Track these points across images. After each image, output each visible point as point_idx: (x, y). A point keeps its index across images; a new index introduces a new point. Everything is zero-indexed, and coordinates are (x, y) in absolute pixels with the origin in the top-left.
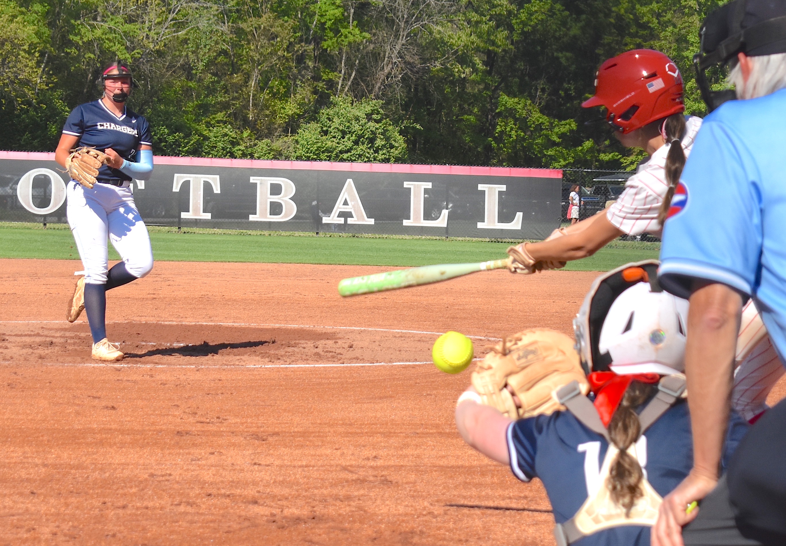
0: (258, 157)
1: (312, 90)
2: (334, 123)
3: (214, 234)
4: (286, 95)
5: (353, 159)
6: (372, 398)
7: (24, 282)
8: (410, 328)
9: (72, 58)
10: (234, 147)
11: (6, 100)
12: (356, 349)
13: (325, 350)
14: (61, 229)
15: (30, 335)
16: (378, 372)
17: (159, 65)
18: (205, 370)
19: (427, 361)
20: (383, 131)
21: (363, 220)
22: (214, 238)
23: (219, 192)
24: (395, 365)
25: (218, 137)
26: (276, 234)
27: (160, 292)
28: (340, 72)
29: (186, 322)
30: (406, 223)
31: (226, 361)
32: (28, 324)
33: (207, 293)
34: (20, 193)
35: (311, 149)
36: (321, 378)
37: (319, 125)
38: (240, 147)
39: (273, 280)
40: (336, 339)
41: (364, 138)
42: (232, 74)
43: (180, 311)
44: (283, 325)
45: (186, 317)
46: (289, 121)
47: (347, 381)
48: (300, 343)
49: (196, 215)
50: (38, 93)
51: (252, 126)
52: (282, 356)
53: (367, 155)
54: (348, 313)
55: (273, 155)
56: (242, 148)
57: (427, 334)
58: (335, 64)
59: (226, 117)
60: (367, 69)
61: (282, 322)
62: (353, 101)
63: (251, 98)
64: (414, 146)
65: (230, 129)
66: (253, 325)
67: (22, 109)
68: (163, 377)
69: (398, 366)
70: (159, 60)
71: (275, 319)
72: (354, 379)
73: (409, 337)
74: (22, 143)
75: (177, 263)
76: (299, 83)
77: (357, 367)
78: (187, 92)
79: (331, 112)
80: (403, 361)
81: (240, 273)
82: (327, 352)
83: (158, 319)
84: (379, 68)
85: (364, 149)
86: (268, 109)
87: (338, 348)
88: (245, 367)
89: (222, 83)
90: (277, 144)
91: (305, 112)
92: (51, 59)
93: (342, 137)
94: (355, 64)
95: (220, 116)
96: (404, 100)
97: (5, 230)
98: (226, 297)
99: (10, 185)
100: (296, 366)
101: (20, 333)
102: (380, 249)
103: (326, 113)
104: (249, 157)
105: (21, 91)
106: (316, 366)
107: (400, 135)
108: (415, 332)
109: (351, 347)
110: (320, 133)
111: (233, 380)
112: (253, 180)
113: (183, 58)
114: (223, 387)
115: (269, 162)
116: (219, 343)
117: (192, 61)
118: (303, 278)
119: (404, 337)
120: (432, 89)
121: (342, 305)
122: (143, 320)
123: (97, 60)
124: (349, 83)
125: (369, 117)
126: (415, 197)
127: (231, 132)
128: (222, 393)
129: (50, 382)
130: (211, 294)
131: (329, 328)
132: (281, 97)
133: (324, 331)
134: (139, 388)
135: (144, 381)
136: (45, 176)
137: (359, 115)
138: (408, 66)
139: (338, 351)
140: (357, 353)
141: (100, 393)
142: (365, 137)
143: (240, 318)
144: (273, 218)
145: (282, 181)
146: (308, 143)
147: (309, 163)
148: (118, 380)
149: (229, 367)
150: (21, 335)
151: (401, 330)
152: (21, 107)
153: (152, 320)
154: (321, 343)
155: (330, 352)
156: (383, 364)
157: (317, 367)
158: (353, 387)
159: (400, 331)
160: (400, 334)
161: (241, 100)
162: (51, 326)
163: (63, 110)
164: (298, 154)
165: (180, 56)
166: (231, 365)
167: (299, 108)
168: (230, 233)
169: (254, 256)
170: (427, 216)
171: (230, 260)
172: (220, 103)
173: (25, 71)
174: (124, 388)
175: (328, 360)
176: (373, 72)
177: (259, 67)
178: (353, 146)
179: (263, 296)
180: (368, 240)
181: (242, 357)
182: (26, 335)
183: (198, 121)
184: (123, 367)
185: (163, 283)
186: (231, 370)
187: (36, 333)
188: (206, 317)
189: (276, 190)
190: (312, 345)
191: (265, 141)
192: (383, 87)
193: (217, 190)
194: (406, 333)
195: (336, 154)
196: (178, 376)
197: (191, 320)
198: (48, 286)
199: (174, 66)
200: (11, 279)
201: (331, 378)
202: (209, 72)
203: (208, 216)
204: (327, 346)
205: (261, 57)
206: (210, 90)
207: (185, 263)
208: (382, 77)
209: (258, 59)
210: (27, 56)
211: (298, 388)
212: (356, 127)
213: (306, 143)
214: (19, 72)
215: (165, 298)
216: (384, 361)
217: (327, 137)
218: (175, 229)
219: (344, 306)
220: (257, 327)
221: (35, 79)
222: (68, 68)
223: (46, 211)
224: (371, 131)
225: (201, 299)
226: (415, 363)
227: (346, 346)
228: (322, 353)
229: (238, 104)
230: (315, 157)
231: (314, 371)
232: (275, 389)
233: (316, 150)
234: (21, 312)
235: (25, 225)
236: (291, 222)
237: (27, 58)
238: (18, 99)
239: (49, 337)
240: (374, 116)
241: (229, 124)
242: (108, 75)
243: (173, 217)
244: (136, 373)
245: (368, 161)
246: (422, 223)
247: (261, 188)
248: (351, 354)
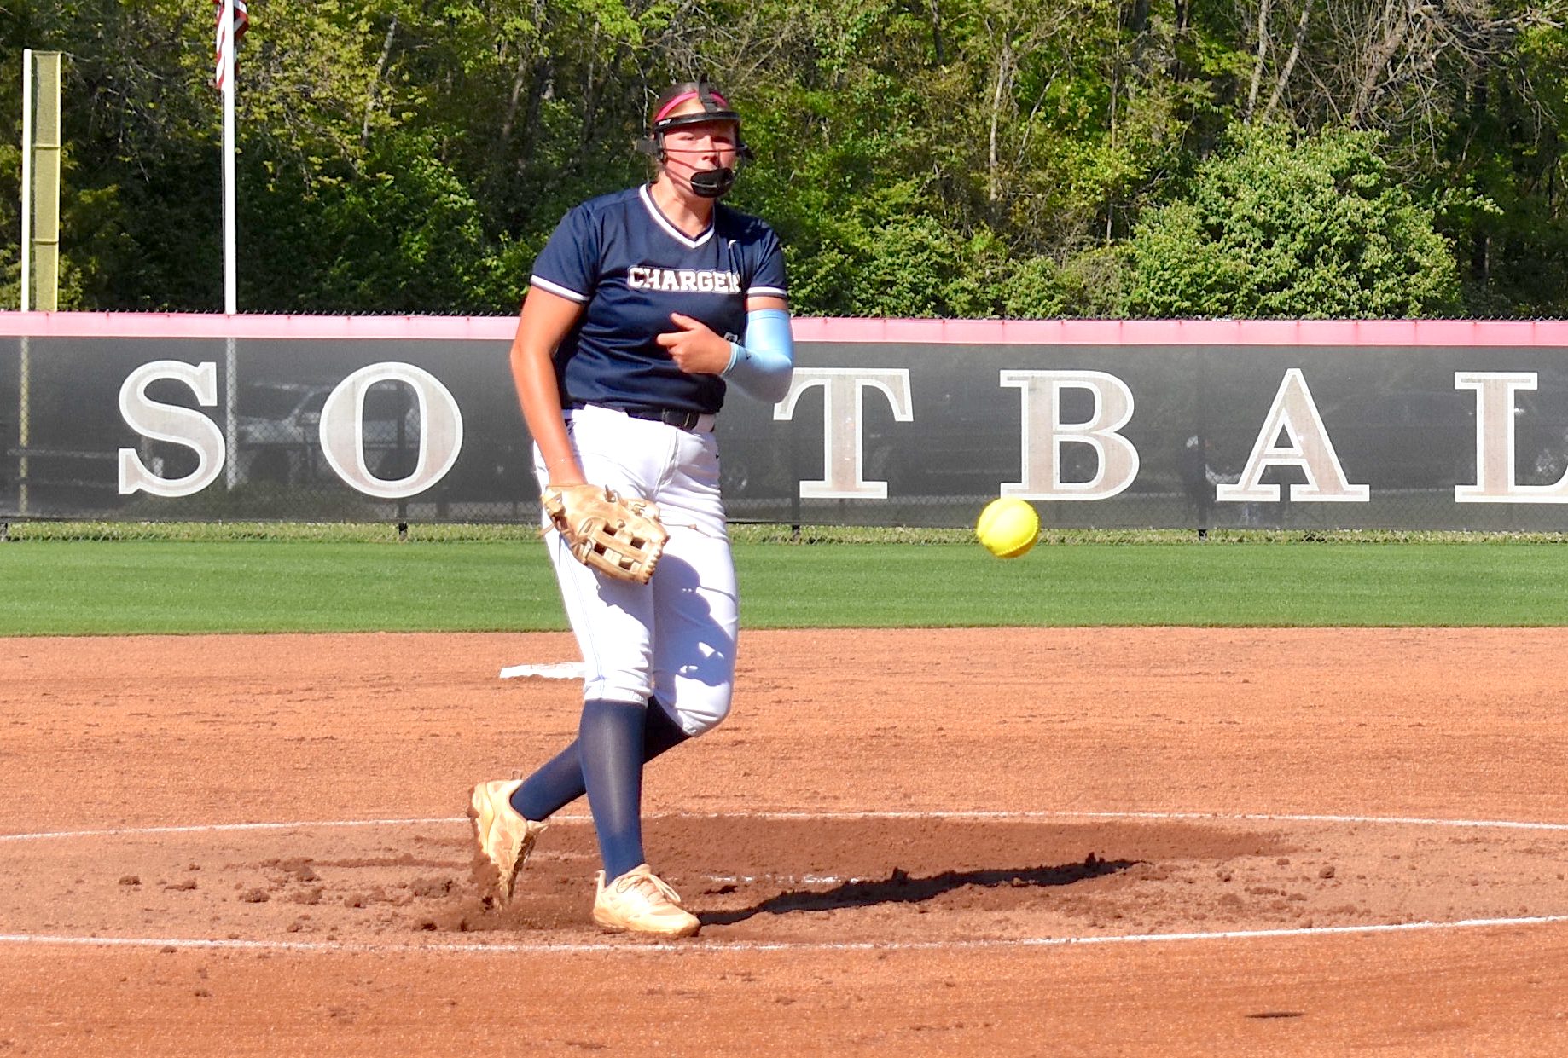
0: (1017, 310)
1: (1171, 105)
2: (1239, 203)
3: (899, 541)
4: (1098, 123)
5: (1300, 306)
6: (1404, 1029)
7: (355, 702)
8: (1497, 814)
9: (465, 34)
10: (945, 283)
11: (277, 163)
12: (1345, 882)
13: (1252, 887)
14: (450, 541)
15: (384, 863)
16: (1416, 950)
17: (719, 45)
18: (903, 955)
19: (1556, 913)
20: (1384, 221)
21: (1337, 488)
22: (897, 556)
23: (911, 419)
24: (1464, 929)
25: (898, 253)
26: (1078, 539)
27: (754, 722)
28: (1254, 50)
29: (839, 812)
30: (1464, 494)
31: (963, 927)
32: (376, 830)
33: (891, 722)
34: (329, 437)
35: (1173, 282)
36: (1249, 973)
37: (1194, 210)
38: (963, 282)
39: (1083, 679)
40: (1281, 852)
41: (1328, 242)
42: (934, 66)
43: (816, 778)
44: (1121, 815)
45: (836, 798)
46: (1108, 199)
47: (1325, 981)
48: (1178, 868)
49: (842, 489)
50: (370, 139)
51: (999, 219)
52: (1126, 907)
53: (1339, 294)
54: (1312, 773)
55: (1061, 301)
56: (970, 283)
57: (1551, 830)
58: (1239, 26)
59: (922, 195)
60: (1335, 38)
61: (1120, 805)
62: (1293, 134)
63: (993, 135)
64: (1478, 261)
65: (935, 229)
66: (1035, 816)
67: (323, 189)
68: (778, 980)
69: (1474, 931)
70: (721, 31)
71: (1097, 797)
72: (1345, 972)
73: (1497, 841)
74: (326, 286)
75: (797, 633)
76: (1132, 86)
77: (1351, 936)
78: (805, 121)
79: (1231, 171)
80: (1485, 914)
81: (985, 659)
82: (1258, 891)
83: (753, 805)
84: (1370, 36)
85: (1330, 277)
86: (1043, 167)
87: (1289, 880)
88: (1022, 945)
89: (907, 92)
90: (1073, 270)
91: (1154, 171)
92: (405, 39)
93: (1263, 243)
94: (1296, 24)
95: (903, 191)
96: (1444, 128)
97: (286, 546)
98: (949, 733)
99: (297, 411)
100: (1169, 937)
101: (354, 857)
102: (1389, 576)
103: (1214, 173)
104: (991, 309)
105: (320, 135)
106: (1230, 935)
107: (1434, 232)
108: (1514, 824)
109: (1328, 875)
110: (1199, 232)
111: (989, 984)
112: (1008, 378)
113: (792, 23)
114: (959, 1005)
115: (1053, 324)
116: (939, 871)
117: (818, 32)
118: (1171, 671)
119: (1483, 840)
120: (1526, 92)
121: (1293, 748)
122: (712, 809)
123: (540, 38)
124: (1283, 82)
125: (1342, 181)
126: (1487, 418)
127: (937, 238)
128: (960, 1026)
129: (454, 1004)
130: (903, 725)
131: (1258, 819)
132: (1081, 130)
133: (1244, 830)
134: (714, 1016)
135: (729, 992)
136: (400, 385)
137: (1313, 176)
138: (1455, 27)
139: (1291, 889)
140: (1349, 893)
141: (601, 1033)
142: (1333, 243)
143: (994, 796)
144: (1070, 492)
145: (1095, 381)
146: (1163, 263)
147: (1171, 324)
148: (651, 992)
149: (972, 945)
150: (358, 864)
151: (1474, 819)
152: (319, 181)
153: (737, 809)
154: (1239, 866)
155: (1269, 892)
156: (1427, 924)
157: (1232, 939)
158: (1344, 998)
159: (1470, 823)
160: (1472, 833)
161: (962, 144)
162: (444, 834)
163: (444, 189)
164: (1135, 297)
165: (781, 16)
166: (978, 939)
167: (1136, 162)
168: (944, 537)
169: (1019, 607)
170: (1525, 474)
171: (951, 621)
172: (902, 153)
173: (329, 76)
174: (670, 1018)
175: (1264, 915)
176: (1352, 47)
177: (1016, 44)
178: (1296, 269)
179: (1058, 726)
180: (1353, 549)
181: (1008, 914)
182: (371, 863)
183: (836, 207)
184: (664, 952)
185: (760, 695)
186: (979, 954)
187: (401, 854)
188: (895, 797)
189: (1076, 406)
190: (1213, 873)
191: (1038, 260)
192: (1382, 91)
193: (903, 412)
194: (1487, 830)
195: (1247, 295)
196: (826, 976)
197: (851, 804)
198: (427, 712)
199: (765, 48)
200: (317, 695)
201: (1278, 972)
202: (868, 61)
203: (878, 490)
204: (1256, 875)
205: (1020, 14)
206: (873, 116)
207: (820, 634)
208: (1380, 61)
209: (1012, 19)
210: (335, 30)
211: (1181, 1005)
212: (1306, 214)
213: (1157, 263)
214: (313, 78)
215: (769, 740)
216: (1430, 916)
217: (1220, 245)
218: (783, 531)
219: (1300, 752)
220: (1046, 821)
221: (362, 98)
222: (453, 63)
223: (406, 487)
224: (1349, 222)
225: (875, 741)
226: (1521, 920)
227: (1314, 872)
228: (1245, 898)
229: (956, 154)
230: (1187, 304)
231: (1223, 951)
232: (1112, 1009)
233: (1188, 285)
234: (352, 793)
235: (346, 531)
236: (1123, 501)
237: (336, 38)
238: (312, 159)
239: (441, 865)
240: (1359, 179)
241: (931, 213)
242: (673, 119)
243: (776, 494)
244: (700, 969)
245: (1342, 313)
246: (1513, 494)
247: (1032, 403)
248: (1329, 897)
